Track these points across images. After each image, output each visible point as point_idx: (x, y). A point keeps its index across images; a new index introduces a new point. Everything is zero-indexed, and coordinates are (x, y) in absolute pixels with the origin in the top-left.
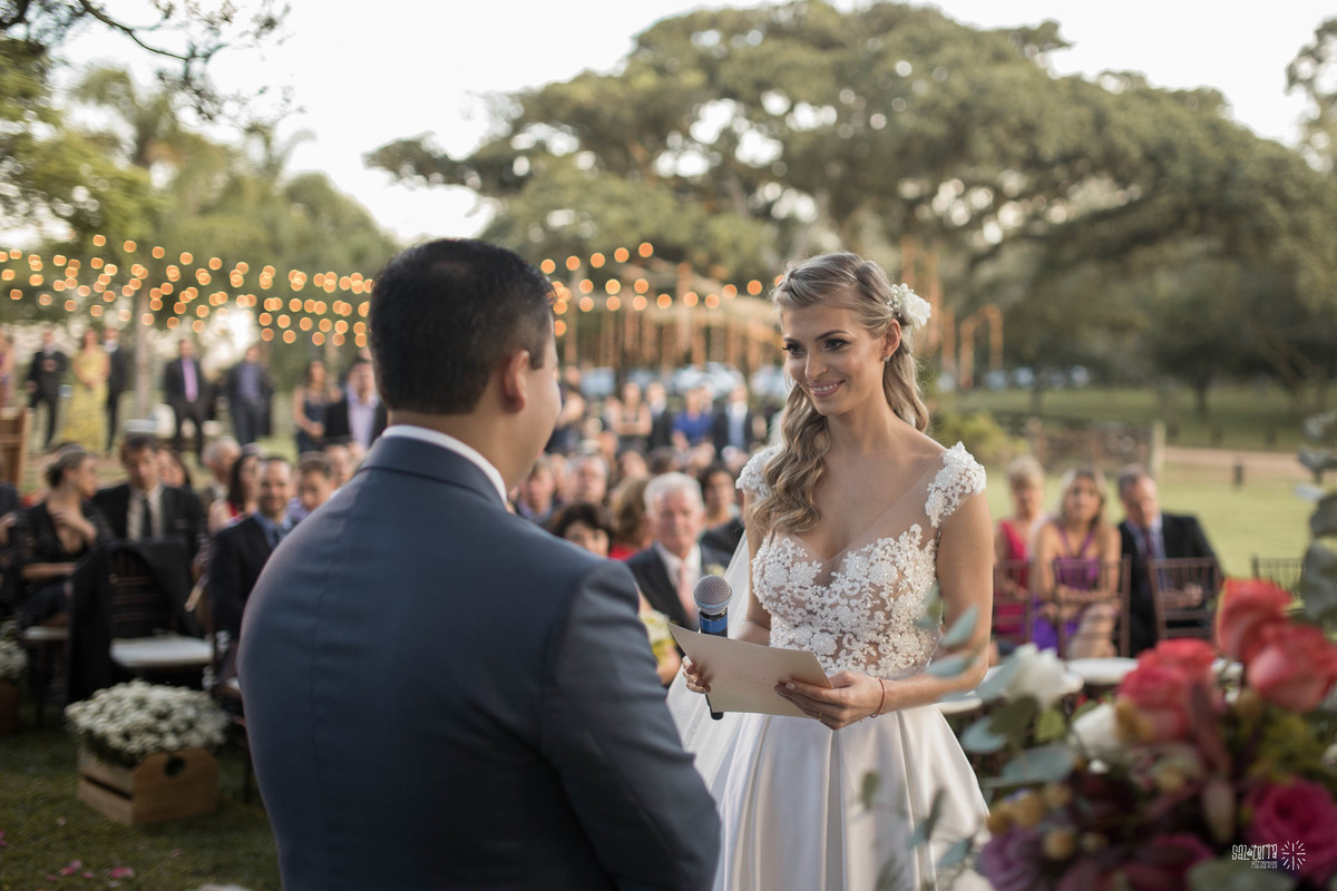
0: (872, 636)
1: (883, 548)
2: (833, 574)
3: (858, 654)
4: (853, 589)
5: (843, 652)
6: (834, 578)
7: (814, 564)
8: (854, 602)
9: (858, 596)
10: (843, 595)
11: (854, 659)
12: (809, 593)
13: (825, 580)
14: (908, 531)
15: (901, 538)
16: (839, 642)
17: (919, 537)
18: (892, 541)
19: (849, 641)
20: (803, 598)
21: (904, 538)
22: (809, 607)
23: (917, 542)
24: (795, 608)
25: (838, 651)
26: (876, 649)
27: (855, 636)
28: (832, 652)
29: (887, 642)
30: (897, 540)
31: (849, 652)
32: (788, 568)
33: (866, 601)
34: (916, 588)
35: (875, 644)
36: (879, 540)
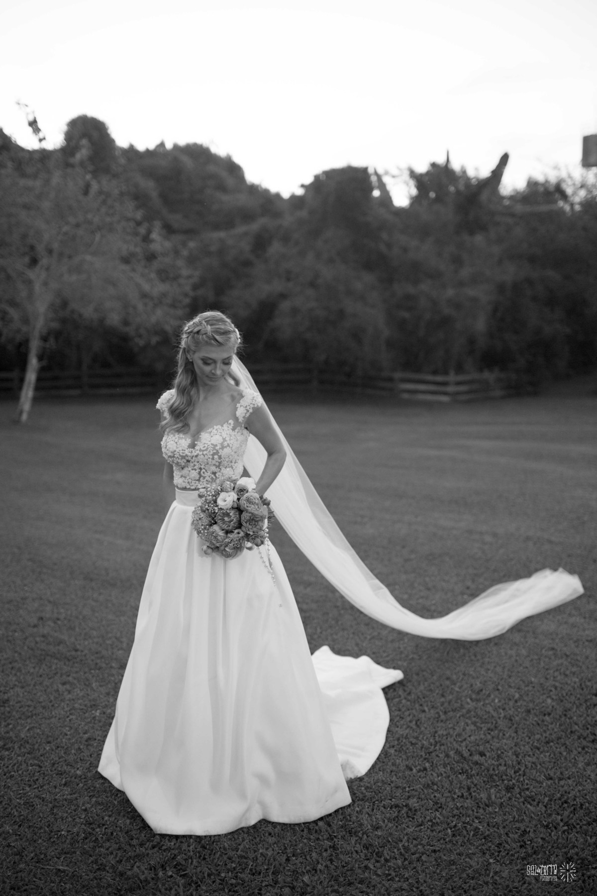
0: (213, 469)
1: (216, 430)
2: (196, 443)
3: (207, 478)
4: (204, 447)
5: (202, 478)
6: (196, 444)
7: (187, 439)
8: (205, 453)
9: (206, 450)
10: (200, 450)
11: (207, 481)
12: (187, 452)
13: (193, 446)
14: (227, 422)
15: (224, 425)
16: (199, 473)
17: (232, 425)
18: (220, 427)
19: (204, 473)
20: (184, 455)
21: (225, 426)
22: (187, 458)
23: (231, 427)
24: (181, 459)
25: (200, 478)
26: (215, 476)
27: (206, 471)
28: (197, 478)
29: (220, 472)
30: (222, 426)
31: (204, 478)
32: (176, 443)
33: (210, 451)
34: (231, 445)
35: (214, 473)
36: (215, 427)
